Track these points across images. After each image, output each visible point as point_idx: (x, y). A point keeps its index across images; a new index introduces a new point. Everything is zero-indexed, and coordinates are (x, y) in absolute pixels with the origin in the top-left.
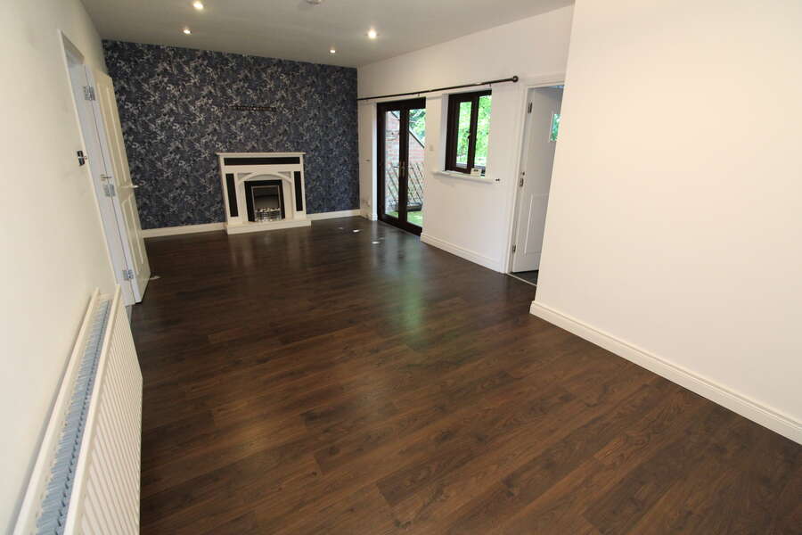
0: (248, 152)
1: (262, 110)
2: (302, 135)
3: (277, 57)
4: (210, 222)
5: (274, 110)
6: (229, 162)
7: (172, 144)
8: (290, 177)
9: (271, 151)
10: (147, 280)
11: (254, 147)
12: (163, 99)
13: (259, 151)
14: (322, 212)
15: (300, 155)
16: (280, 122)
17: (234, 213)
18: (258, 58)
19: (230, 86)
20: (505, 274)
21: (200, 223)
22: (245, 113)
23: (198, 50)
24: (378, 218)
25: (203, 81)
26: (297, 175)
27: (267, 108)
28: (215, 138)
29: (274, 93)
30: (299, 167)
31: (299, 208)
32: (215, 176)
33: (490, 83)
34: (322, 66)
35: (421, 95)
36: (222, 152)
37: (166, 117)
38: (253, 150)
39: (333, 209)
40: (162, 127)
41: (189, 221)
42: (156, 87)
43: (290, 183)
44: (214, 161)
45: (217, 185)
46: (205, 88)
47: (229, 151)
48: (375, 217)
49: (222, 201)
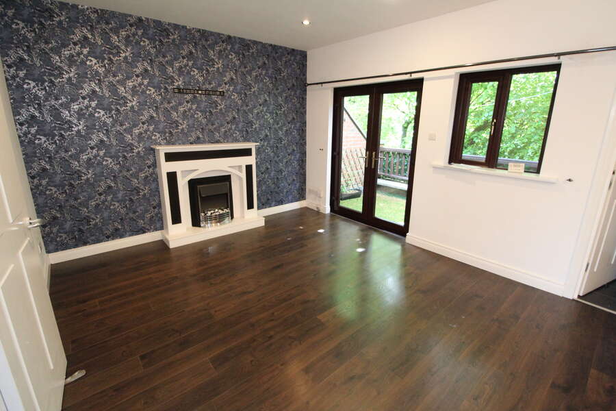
0: (191, 143)
1: (208, 93)
2: (251, 123)
3: (226, 32)
4: (144, 232)
5: (222, 94)
6: (170, 157)
7: (94, 136)
8: (241, 171)
9: (218, 142)
10: (61, 383)
11: (198, 138)
12: (82, 77)
13: (204, 142)
14: (270, 207)
15: (252, 146)
16: (228, 108)
17: (177, 219)
18: (204, 31)
19: (171, 63)
20: (573, 300)
21: (132, 235)
22: (189, 97)
23: (130, 16)
24: (331, 211)
25: (136, 56)
26: (249, 168)
27: (214, 92)
28: (151, 128)
29: (222, 74)
30: (251, 160)
31: (250, 206)
32: (151, 175)
33: (559, 55)
34: (274, 47)
35: (415, 76)
36: (160, 144)
37: (86, 102)
38: (198, 141)
39: (281, 202)
40: (80, 114)
41: (117, 234)
42: (71, 61)
43: (240, 179)
44: (151, 157)
45: (153, 186)
46: (139, 65)
47: (169, 143)
48: (327, 210)
49: (159, 205)
